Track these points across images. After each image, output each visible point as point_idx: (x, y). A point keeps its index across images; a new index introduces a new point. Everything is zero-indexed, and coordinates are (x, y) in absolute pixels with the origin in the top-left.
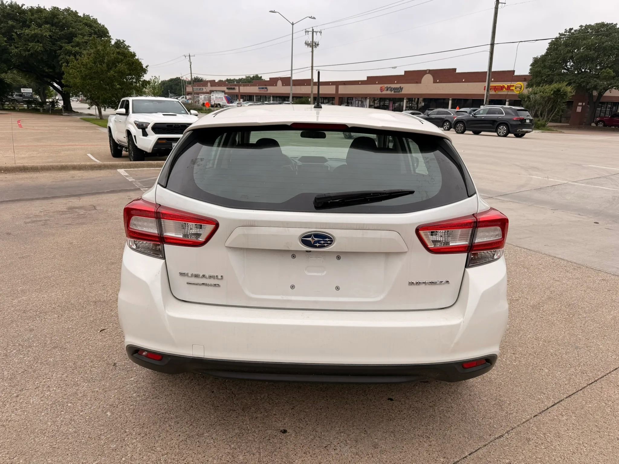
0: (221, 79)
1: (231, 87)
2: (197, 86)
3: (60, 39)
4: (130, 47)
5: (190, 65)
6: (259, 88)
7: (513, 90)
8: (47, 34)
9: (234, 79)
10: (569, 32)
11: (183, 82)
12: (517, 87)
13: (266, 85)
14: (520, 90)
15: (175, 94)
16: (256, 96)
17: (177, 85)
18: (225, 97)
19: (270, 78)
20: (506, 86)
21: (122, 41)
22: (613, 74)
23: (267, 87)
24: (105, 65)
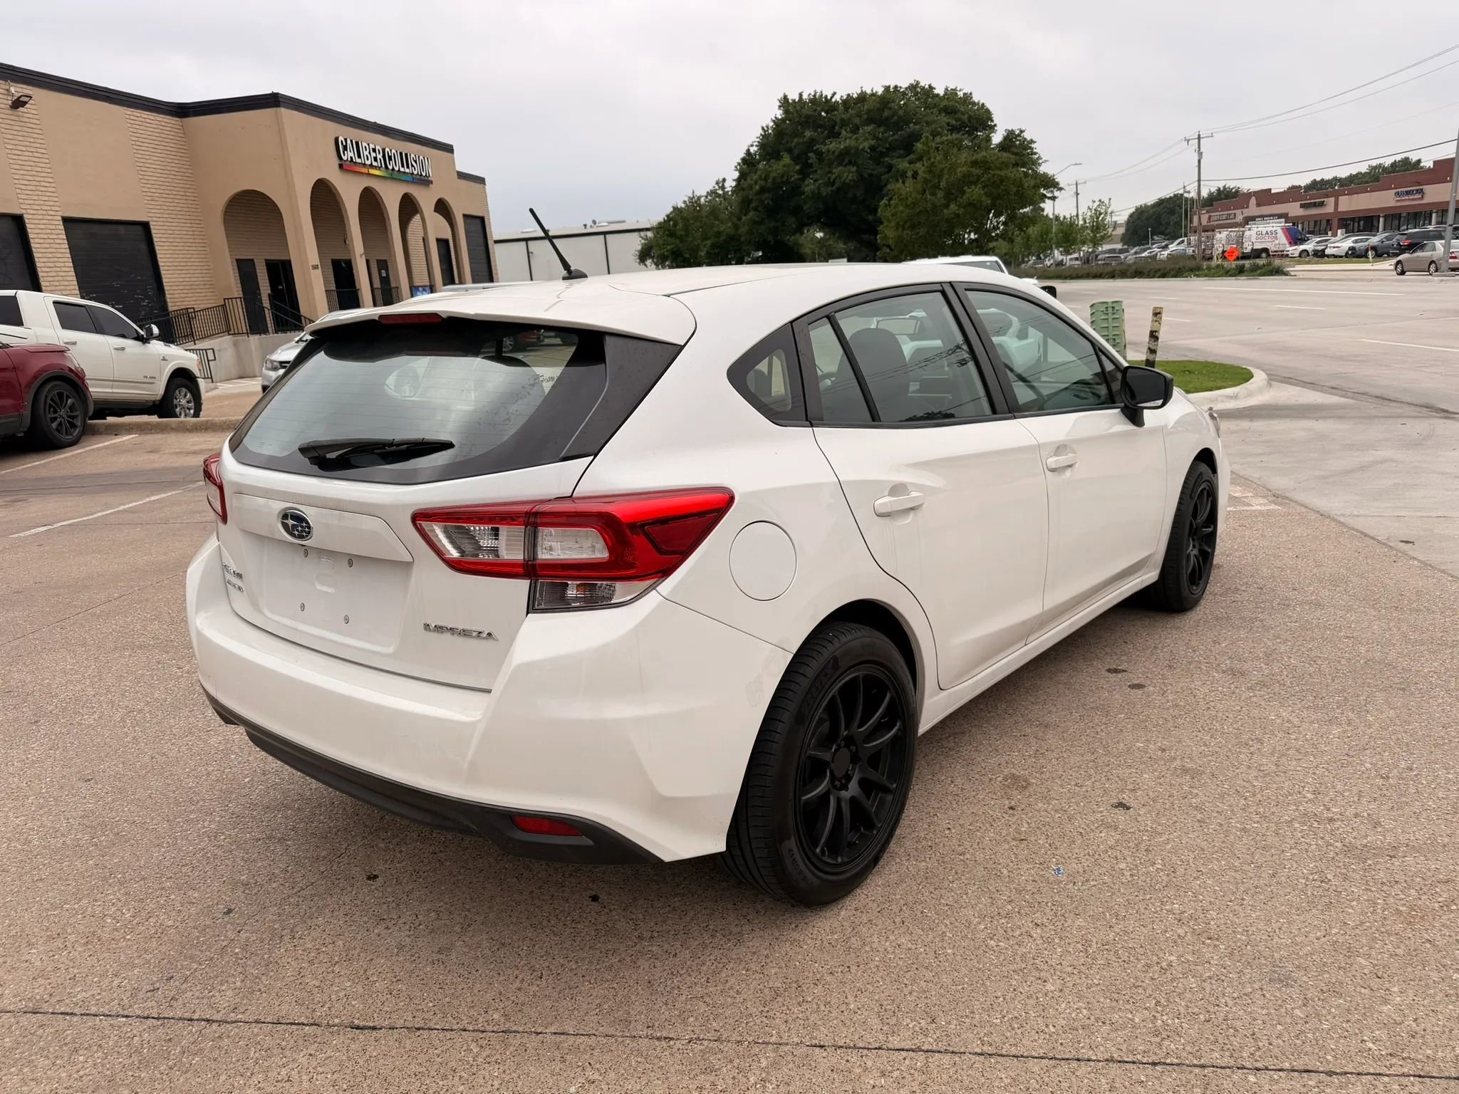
0: (1296, 183)
1: (1313, 201)
2: (1221, 211)
3: (892, 148)
4: (1035, 142)
5: (1199, 161)
6: (1397, 194)
8: (866, 145)
9: (1335, 179)
11: (1186, 204)
13: (1419, 184)
15: (1165, 235)
16: (1385, 217)
17: (1172, 212)
18: (1282, 229)
19: (1435, 162)
21: (1017, 132)
23: (1424, 187)
24: (940, 194)
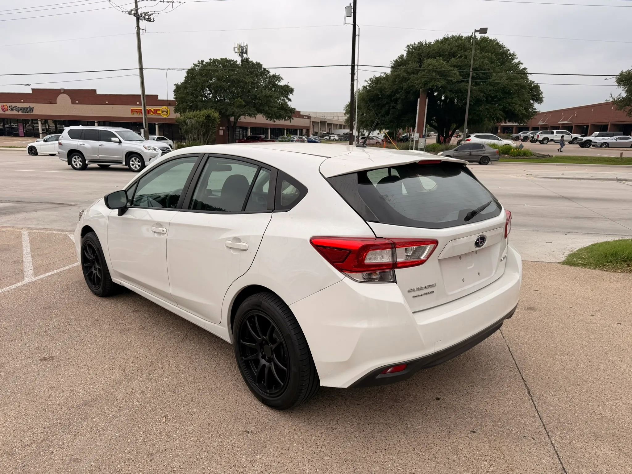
7: (160, 114)
10: (201, 64)
12: (164, 111)
14: (166, 114)
20: (153, 110)
22: (243, 103)
